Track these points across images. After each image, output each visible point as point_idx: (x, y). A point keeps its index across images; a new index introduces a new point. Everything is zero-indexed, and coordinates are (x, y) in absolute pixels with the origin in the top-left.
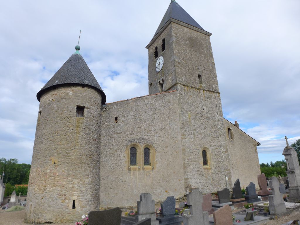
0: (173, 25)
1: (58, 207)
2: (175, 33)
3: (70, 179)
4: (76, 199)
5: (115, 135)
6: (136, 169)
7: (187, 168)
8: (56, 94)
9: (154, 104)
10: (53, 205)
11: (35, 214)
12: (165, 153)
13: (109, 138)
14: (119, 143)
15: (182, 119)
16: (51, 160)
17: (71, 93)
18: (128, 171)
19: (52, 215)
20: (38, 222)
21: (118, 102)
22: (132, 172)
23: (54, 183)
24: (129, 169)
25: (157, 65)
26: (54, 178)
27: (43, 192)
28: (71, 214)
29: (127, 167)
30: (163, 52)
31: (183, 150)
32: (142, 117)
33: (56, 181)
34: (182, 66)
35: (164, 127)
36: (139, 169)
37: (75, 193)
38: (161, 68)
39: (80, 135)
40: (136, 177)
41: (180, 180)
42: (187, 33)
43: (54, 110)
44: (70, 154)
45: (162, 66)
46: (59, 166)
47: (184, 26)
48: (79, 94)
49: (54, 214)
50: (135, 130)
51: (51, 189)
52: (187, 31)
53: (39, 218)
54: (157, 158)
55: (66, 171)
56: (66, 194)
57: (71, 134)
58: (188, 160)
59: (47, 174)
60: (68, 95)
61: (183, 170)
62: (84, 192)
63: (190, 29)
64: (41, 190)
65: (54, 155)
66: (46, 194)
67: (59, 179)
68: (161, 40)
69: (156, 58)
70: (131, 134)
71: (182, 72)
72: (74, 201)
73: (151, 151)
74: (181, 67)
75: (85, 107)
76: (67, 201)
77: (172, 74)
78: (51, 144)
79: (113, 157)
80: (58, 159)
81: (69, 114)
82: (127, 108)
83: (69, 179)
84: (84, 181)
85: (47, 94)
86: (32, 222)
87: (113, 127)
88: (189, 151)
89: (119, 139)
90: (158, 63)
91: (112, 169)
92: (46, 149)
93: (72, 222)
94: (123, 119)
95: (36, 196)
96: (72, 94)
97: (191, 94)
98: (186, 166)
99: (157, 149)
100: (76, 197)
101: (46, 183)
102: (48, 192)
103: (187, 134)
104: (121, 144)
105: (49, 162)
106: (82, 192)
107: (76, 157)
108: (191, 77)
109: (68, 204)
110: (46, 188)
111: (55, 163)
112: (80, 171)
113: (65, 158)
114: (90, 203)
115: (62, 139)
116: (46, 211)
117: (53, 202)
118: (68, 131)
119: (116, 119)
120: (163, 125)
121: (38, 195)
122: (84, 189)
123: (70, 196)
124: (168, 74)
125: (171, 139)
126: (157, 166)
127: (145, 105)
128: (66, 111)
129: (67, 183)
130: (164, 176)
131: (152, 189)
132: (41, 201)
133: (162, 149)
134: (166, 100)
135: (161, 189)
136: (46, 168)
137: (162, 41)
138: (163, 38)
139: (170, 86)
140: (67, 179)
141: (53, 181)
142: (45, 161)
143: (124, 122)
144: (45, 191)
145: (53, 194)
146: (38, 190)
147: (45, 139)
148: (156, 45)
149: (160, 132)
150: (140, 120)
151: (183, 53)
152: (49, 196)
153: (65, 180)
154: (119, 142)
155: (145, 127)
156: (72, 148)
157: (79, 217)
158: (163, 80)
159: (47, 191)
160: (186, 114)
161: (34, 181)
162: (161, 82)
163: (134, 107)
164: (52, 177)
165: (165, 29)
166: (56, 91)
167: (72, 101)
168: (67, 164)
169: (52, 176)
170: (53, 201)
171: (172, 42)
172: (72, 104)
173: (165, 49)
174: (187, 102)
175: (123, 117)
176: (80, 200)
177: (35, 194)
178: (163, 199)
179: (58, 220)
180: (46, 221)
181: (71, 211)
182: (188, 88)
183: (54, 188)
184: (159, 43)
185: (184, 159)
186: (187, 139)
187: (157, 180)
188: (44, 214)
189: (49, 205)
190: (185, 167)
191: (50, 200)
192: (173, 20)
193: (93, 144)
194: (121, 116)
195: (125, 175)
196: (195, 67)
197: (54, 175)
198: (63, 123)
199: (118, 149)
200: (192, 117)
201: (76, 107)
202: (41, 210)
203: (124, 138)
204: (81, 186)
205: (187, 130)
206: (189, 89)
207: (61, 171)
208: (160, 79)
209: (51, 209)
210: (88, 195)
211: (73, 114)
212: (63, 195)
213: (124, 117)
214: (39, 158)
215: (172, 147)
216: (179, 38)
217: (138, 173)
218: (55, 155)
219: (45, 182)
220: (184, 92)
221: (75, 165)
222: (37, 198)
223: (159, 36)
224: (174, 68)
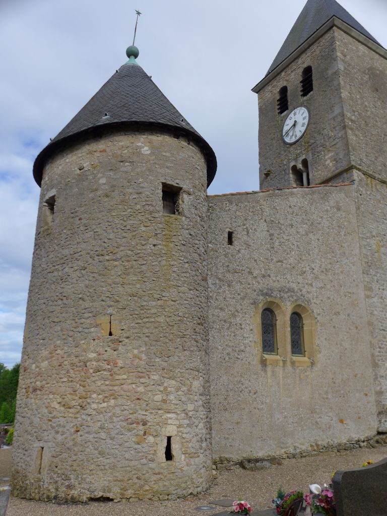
0: (337, 33)
1: (127, 456)
2: (342, 53)
3: (156, 377)
4: (175, 433)
5: (229, 276)
6: (277, 361)
7: (378, 367)
8: (104, 151)
9: (308, 208)
10: (112, 451)
11: (55, 476)
12: (334, 327)
13: (217, 282)
14: (239, 297)
15: (364, 251)
16: (97, 326)
17: (146, 150)
18: (260, 366)
19: (109, 478)
20: (69, 497)
21: (232, 195)
22: (269, 369)
23: (111, 388)
24: (264, 363)
25: (286, 128)
26: (111, 375)
27: (78, 412)
28: (162, 477)
29: (259, 357)
30: (305, 98)
31: (370, 324)
32: (285, 238)
33: (118, 382)
34: (359, 130)
35: (329, 266)
36: (284, 362)
37: (171, 419)
38: (299, 135)
39: (175, 260)
40: (278, 383)
41: (366, 395)
42: (365, 59)
43: (99, 193)
44: (153, 311)
45: (303, 129)
46: (123, 343)
47: (359, 41)
48: (167, 154)
49: (117, 474)
50: (272, 266)
51: (105, 405)
52: (364, 52)
53: (69, 487)
54: (319, 338)
55: (144, 357)
56: (148, 418)
57: (150, 258)
58: (380, 348)
59: (88, 364)
60: (140, 153)
61: (371, 371)
62: (190, 414)
63: (369, 50)
64: (70, 408)
65: (108, 312)
66: (89, 419)
67: (125, 377)
68: (300, 71)
69: (281, 113)
70: (264, 276)
71: (359, 143)
72: (169, 438)
73: (306, 322)
74: (357, 132)
75: (181, 189)
76: (151, 439)
77: (337, 146)
78: (97, 282)
79: (228, 329)
80: (120, 322)
81: (144, 203)
82: (253, 212)
83: (152, 377)
84: (191, 387)
85: (72, 152)
86: (48, 497)
87: (225, 255)
88: (381, 328)
89: (238, 287)
90: (289, 123)
91: (227, 359)
92: (80, 296)
93: (166, 497)
94: (245, 238)
95: (54, 425)
96: (149, 152)
97: (379, 197)
98: (377, 361)
99: (319, 318)
100: (175, 427)
101: (87, 387)
102: (94, 413)
103: (375, 286)
104: (243, 299)
105: (92, 329)
106: (187, 414)
107: (168, 320)
108: (376, 158)
109: (155, 448)
110: (88, 403)
111: (111, 334)
112: (179, 357)
113: (140, 321)
114: (204, 445)
115: (129, 271)
116: (92, 467)
117: (110, 442)
118: (144, 247)
119: (230, 235)
120: (328, 261)
121: (62, 421)
122: (190, 407)
123: (158, 424)
124: (321, 148)
125: (345, 296)
126: (320, 357)
127: (290, 210)
128: (134, 197)
129: (148, 388)
130: (334, 383)
131: (312, 412)
132: (73, 440)
133: (328, 317)
134: (332, 203)
135: (330, 414)
136: (85, 346)
137: (301, 74)
138: (305, 66)
139: (330, 175)
140: (147, 378)
141: (107, 383)
142: (80, 329)
143: (249, 246)
144: (83, 411)
145: (111, 418)
146: (62, 409)
147: (76, 268)
148: (281, 84)
149: (322, 277)
150: (281, 244)
151: (359, 102)
152: (99, 424)
153: (142, 380)
154: (239, 294)
155: (292, 260)
156: (156, 296)
157: (183, 485)
158: (305, 163)
159: (90, 411)
160: (372, 242)
161: (44, 382)
162: (300, 166)
163: (267, 211)
164: (105, 373)
165: (313, 44)
166: (103, 142)
167: (150, 170)
168: (147, 336)
169: (105, 370)
170: (112, 439)
171: (336, 73)
172: (150, 177)
173: (312, 89)
174: (372, 214)
175: (246, 233)
176: (184, 436)
177: (53, 418)
178: (336, 438)
179: (130, 492)
180: (93, 497)
181: (162, 468)
182: (374, 182)
183: (112, 401)
184: (293, 78)
185: (372, 346)
186: (376, 298)
187: (320, 391)
188: (85, 476)
189: (100, 449)
190: (375, 365)
191: (103, 435)
192: (337, 22)
193: (202, 289)
194: (241, 229)
195: (256, 376)
196: (383, 136)
197: (109, 367)
198: (128, 227)
199: (237, 311)
200: (382, 249)
201: (161, 187)
202: (75, 464)
203: (249, 284)
204: (183, 399)
205: (375, 278)
206: (375, 186)
207: (130, 355)
208: (296, 159)
209: (108, 461)
210: (199, 423)
211: (154, 203)
212: (138, 423)
213: (248, 232)
214: (56, 320)
215: (349, 315)
216: (349, 65)
217: (281, 373)
218: (110, 311)
219: (84, 386)
220: (366, 190)
221: (167, 341)
222: (61, 430)
223: (293, 61)
224: (343, 132)
